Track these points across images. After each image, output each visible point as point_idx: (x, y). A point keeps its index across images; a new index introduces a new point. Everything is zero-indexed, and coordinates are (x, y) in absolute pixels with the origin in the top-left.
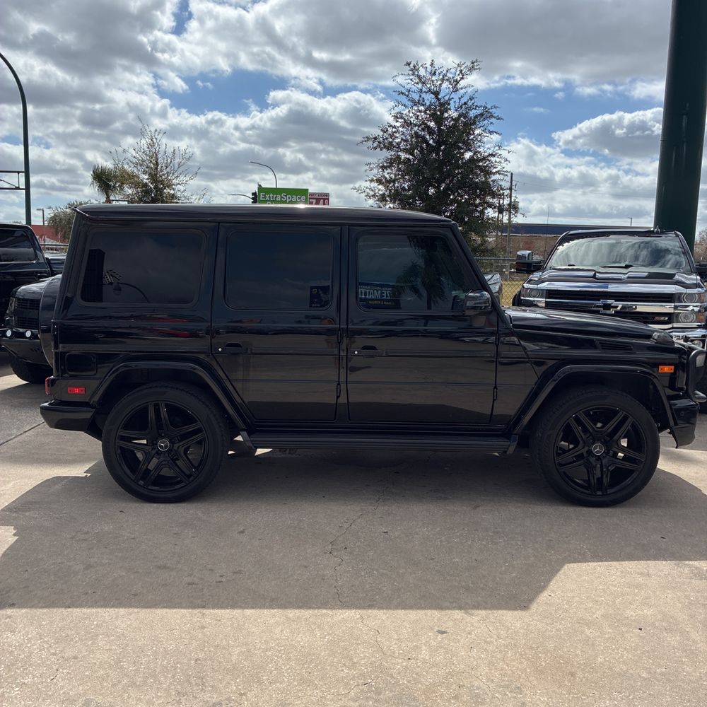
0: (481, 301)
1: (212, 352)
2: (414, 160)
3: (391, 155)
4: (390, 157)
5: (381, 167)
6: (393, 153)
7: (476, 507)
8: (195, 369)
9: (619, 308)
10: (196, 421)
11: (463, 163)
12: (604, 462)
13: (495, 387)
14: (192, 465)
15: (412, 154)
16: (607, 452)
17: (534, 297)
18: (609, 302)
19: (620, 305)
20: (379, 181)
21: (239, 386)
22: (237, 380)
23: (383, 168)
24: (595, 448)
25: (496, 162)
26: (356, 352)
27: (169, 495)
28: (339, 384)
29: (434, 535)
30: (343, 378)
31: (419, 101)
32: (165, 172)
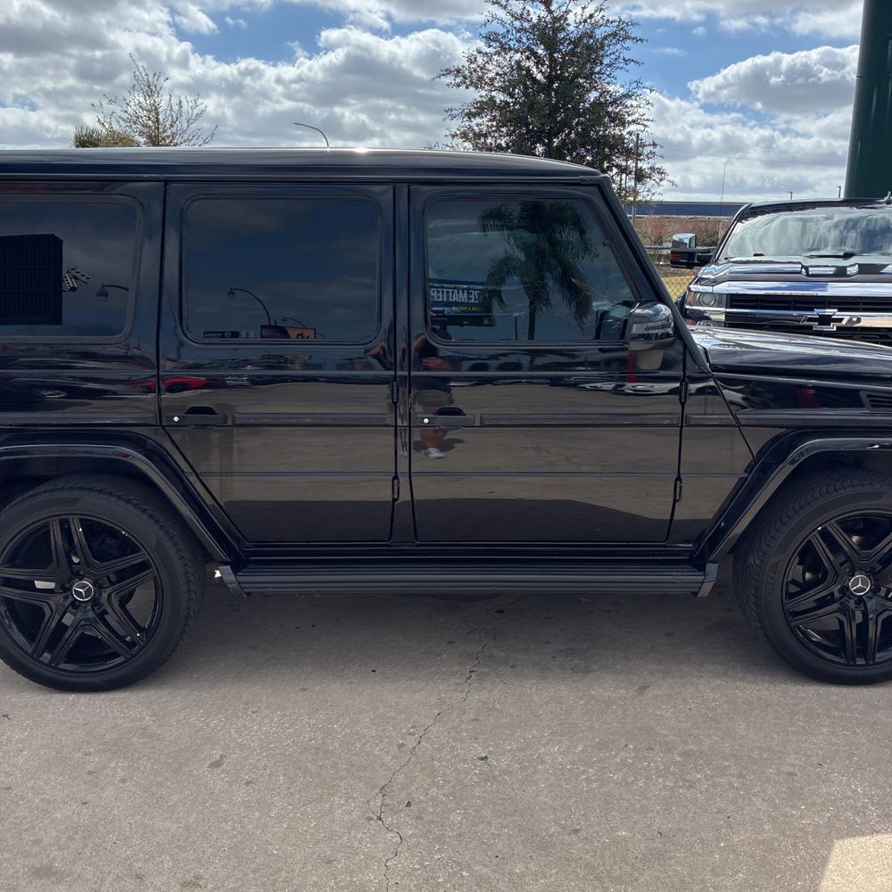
0: (657, 324)
1: (161, 422)
2: (515, 104)
3: (481, 97)
4: (480, 99)
5: (467, 114)
6: (484, 93)
7: (643, 689)
8: (127, 456)
9: (844, 323)
10: (138, 550)
11: (585, 109)
12: (869, 606)
13: (679, 479)
14: (136, 625)
15: (511, 95)
16: (875, 591)
17: (708, 305)
18: (829, 312)
19: (846, 317)
20: (465, 136)
21: (214, 484)
22: (210, 474)
23: (470, 115)
24: (856, 583)
25: (632, 106)
26: (426, 421)
27: (97, 679)
28: (396, 477)
29: (572, 763)
30: (403, 467)
31: (522, 14)
32: (169, 132)
